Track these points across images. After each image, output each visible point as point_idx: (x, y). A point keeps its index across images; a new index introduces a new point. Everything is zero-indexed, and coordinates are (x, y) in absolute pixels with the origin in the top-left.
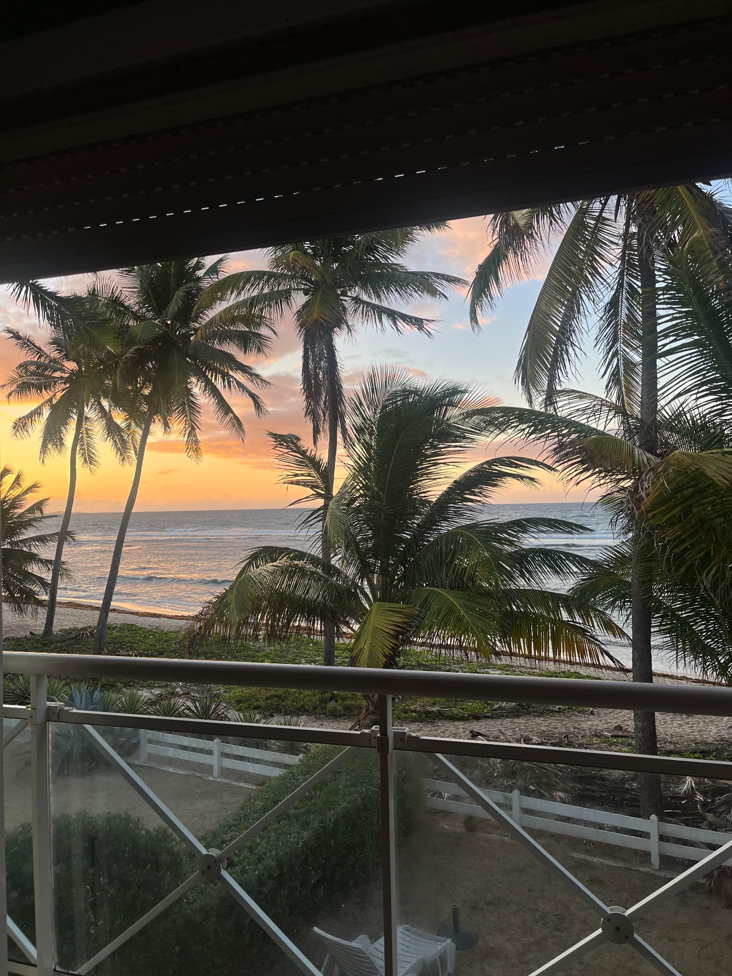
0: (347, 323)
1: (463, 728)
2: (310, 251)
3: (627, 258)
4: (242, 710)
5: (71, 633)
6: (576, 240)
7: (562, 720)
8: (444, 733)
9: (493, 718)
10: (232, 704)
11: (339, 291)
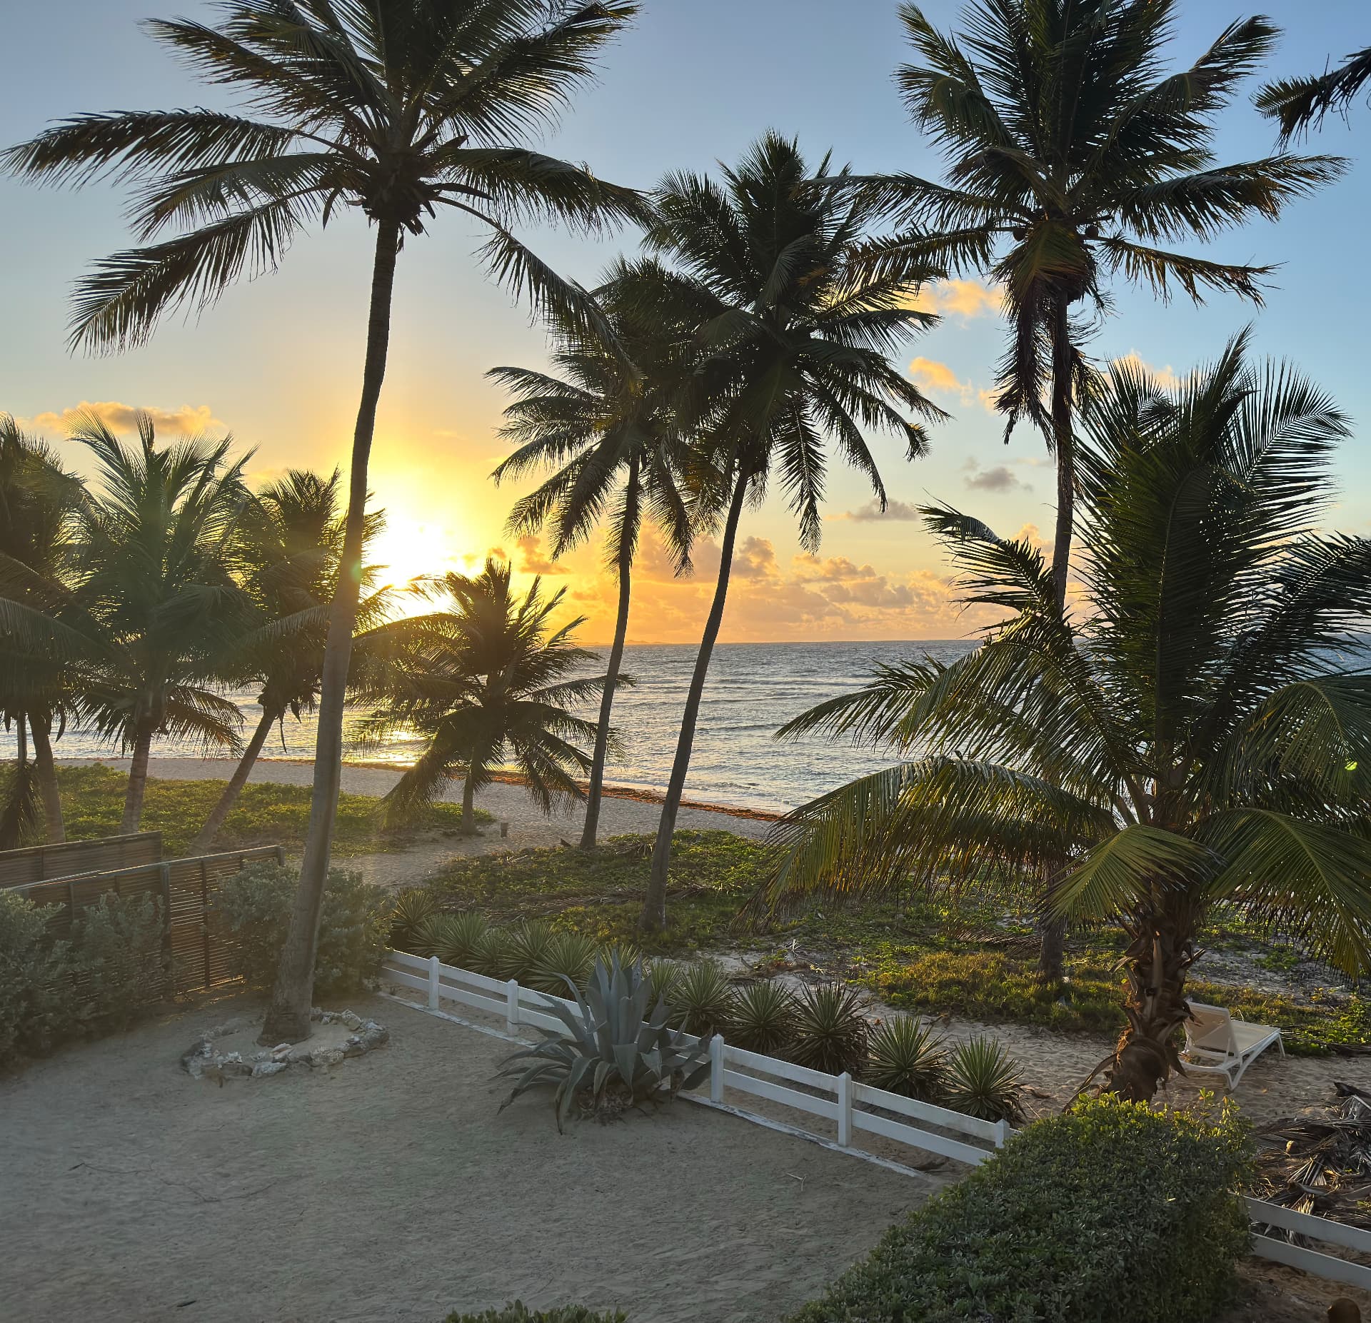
0: (1095, 291)
4: (898, 1005)
5: (624, 844)
10: (879, 992)
11: (1082, 230)
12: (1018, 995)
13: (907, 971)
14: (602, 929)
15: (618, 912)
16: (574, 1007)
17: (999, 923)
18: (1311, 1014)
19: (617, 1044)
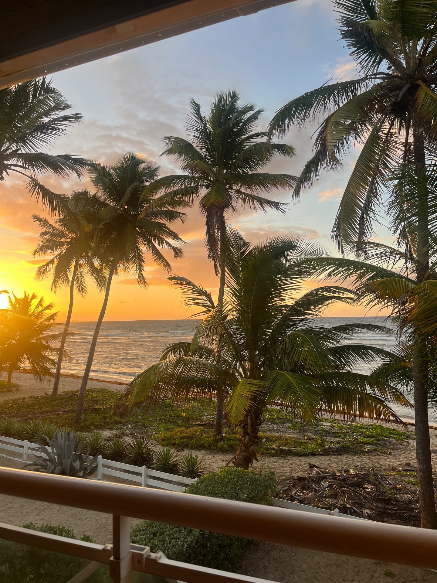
0: (232, 205)
1: (304, 462)
2: (210, 162)
3: (407, 158)
4: (164, 445)
5: (68, 394)
6: (373, 146)
7: (370, 458)
8: (292, 464)
9: (324, 455)
10: (159, 441)
11: (227, 186)
12: (207, 440)
13: (169, 434)
14: (60, 423)
15: (65, 417)
16: (49, 449)
17: (203, 418)
18: (304, 443)
19: (64, 459)
